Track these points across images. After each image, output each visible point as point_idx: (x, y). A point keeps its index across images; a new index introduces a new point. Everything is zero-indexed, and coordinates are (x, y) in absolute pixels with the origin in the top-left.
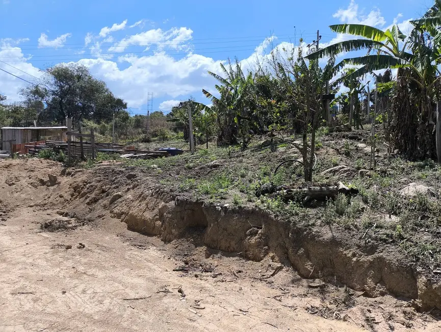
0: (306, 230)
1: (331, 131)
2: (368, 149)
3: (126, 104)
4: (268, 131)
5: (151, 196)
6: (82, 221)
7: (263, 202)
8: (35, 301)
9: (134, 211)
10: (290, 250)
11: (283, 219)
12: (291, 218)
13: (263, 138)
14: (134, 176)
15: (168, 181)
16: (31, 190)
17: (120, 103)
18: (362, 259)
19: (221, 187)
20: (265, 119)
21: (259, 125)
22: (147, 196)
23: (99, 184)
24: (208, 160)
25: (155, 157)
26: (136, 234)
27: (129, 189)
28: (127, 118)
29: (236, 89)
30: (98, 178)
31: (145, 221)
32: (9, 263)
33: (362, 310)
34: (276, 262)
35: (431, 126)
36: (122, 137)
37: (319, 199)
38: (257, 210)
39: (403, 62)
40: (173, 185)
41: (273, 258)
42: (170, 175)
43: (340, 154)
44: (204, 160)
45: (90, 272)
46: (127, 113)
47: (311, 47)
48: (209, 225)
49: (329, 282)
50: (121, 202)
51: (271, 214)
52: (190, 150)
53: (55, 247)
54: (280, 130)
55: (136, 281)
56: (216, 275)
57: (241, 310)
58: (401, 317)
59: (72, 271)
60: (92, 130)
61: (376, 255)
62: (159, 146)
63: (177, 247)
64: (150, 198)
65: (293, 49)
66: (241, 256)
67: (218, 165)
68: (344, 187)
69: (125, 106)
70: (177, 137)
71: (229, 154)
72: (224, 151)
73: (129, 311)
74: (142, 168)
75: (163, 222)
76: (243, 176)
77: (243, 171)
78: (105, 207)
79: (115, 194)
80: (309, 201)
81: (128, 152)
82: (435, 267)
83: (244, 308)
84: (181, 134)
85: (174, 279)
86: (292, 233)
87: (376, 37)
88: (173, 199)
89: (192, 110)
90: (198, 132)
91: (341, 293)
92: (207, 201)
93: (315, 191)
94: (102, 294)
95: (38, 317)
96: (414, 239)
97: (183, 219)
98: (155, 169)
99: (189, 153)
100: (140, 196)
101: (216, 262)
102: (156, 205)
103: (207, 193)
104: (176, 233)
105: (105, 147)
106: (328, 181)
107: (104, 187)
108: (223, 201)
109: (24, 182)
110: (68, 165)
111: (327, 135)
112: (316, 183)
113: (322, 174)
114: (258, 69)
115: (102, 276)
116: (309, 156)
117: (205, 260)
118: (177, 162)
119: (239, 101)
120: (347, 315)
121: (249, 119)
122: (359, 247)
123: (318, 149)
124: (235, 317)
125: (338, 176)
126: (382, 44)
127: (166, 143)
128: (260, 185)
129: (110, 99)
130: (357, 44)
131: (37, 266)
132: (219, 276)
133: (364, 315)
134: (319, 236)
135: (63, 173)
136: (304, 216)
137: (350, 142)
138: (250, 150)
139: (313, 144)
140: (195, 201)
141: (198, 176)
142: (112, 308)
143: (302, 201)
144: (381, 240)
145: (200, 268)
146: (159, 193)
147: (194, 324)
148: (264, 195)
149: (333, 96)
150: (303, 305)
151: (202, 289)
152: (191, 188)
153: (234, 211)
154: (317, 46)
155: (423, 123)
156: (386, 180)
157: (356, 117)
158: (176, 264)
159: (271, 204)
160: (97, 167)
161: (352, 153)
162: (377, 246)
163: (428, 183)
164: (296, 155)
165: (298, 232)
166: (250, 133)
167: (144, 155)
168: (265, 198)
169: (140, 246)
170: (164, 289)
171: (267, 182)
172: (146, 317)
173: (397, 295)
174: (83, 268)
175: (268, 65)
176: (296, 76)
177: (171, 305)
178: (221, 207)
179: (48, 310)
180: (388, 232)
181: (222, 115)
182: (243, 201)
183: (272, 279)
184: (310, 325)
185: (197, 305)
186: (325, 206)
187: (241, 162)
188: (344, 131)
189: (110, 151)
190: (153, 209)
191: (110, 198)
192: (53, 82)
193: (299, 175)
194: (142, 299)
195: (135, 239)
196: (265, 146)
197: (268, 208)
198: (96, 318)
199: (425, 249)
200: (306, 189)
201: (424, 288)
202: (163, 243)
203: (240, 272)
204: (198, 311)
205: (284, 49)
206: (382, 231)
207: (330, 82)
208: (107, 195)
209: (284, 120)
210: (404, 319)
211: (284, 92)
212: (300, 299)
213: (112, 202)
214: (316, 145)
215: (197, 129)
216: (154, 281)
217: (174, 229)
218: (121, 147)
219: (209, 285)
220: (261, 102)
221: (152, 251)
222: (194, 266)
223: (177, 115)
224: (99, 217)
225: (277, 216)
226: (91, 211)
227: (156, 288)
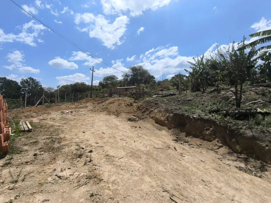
0: (236, 131)
1: (253, 83)
4: (216, 85)
6: (140, 119)
7: (212, 116)
8: (126, 143)
9: (157, 116)
10: (227, 139)
11: (224, 125)
12: (228, 124)
13: (213, 88)
14: (157, 104)
15: (170, 106)
16: (125, 107)
17: (153, 77)
19: (193, 109)
20: (214, 79)
21: (211, 82)
23: (145, 106)
24: (187, 98)
25: (165, 96)
26: (158, 125)
27: (155, 108)
30: (145, 104)
31: (161, 121)
32: (119, 130)
34: (219, 143)
36: (153, 89)
37: (245, 116)
38: (210, 119)
40: (172, 107)
41: (218, 141)
42: (171, 104)
43: (258, 94)
44: (185, 98)
45: (143, 136)
46: (155, 81)
47: (240, 45)
49: (250, 157)
50: (153, 113)
51: (217, 122)
52: (179, 94)
53: (132, 127)
54: (223, 84)
55: (158, 142)
57: (201, 161)
59: (137, 135)
60: (143, 87)
62: (167, 92)
63: (174, 132)
64: (163, 112)
65: (229, 47)
66: (201, 138)
67: (191, 100)
68: (261, 111)
69: (154, 78)
70: (174, 89)
71: (196, 95)
72: (194, 94)
73: (156, 152)
74: (160, 101)
75: (168, 122)
76: (203, 104)
77: (203, 102)
78: (147, 114)
79: (151, 110)
80: (239, 117)
81: (155, 95)
83: (203, 160)
84: (175, 87)
85: (173, 144)
86: (229, 131)
88: (172, 113)
89: (180, 77)
90: (183, 86)
91: (258, 164)
92: (186, 114)
93: (242, 112)
94: (146, 145)
95: (127, 148)
97: (176, 121)
98: (165, 101)
100: (160, 111)
101: (190, 139)
102: (166, 115)
103: (186, 111)
104: (173, 126)
105: (147, 93)
106: (250, 108)
107: (147, 107)
108: (193, 115)
109: (123, 105)
110: (136, 99)
111: (250, 85)
112: (243, 109)
113: (247, 104)
115: (147, 138)
116: (239, 95)
117: (186, 138)
118: (174, 98)
119: (201, 72)
120: (262, 175)
121: (206, 80)
123: (244, 92)
124: (198, 163)
125: (257, 106)
127: (169, 91)
128: (211, 108)
129: (149, 76)
131: (127, 132)
132: (191, 145)
134: (244, 134)
135: (134, 102)
136: (236, 124)
137: (264, 88)
138: (206, 93)
139: (241, 90)
140: (181, 114)
141: (182, 104)
142: (150, 150)
143: (235, 117)
145: (183, 141)
146: (167, 110)
147: (180, 162)
148: (213, 113)
149: (254, 66)
150: (234, 165)
151: (183, 149)
152: (179, 109)
153: (198, 119)
154: (244, 43)
158: (173, 138)
159: (217, 117)
160: (145, 100)
164: (231, 95)
165: (232, 131)
166: (207, 86)
167: (161, 96)
168: (214, 115)
169: (160, 130)
170: (168, 147)
171: (215, 107)
172: (162, 155)
174: (140, 135)
176: (231, 58)
177: (171, 153)
178: (193, 117)
179: (130, 147)
181: (193, 79)
182: (203, 115)
183: (217, 150)
184: (238, 175)
185: (181, 155)
186: (248, 120)
187: (202, 98)
188: (261, 83)
189: (149, 95)
190: (164, 116)
192: (131, 72)
193: (233, 105)
194: (160, 149)
195: (158, 127)
196: (214, 91)
197: (216, 119)
198: (145, 152)
200: (237, 111)
202: (168, 129)
203: (201, 145)
204: (182, 157)
207: (252, 59)
208: (148, 110)
209: (224, 79)
211: (225, 67)
212: (233, 162)
213: (150, 113)
214: (243, 90)
216: (165, 143)
217: (172, 124)
218: (153, 93)
219: (187, 148)
220: (212, 72)
221: (164, 132)
222: (180, 140)
223: (174, 80)
224: (146, 118)
225: (220, 123)
226: (143, 115)
227: (165, 145)
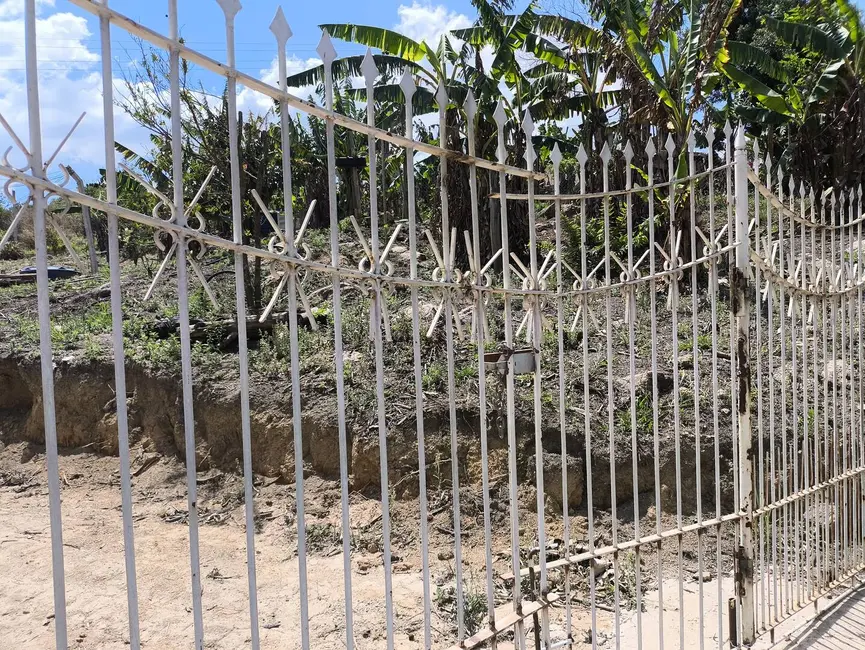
0: (203, 388)
11: (166, 375)
18: (281, 425)
34: (149, 451)
38: (127, 362)
41: (145, 446)
48: (35, 401)
56: (27, 487)
61: (302, 414)
80: (235, 340)
86: (180, 397)
117: (20, 467)
122: (280, 404)
132: (31, 489)
134: (219, 396)
144: (316, 390)
153: (80, 368)
162: (307, 401)
178: (57, 364)
180: (329, 377)
203: (77, 477)
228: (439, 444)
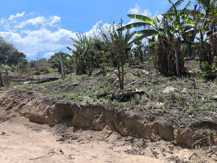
0: (122, 113)
1: (130, 65)
2: (147, 73)
3: (25, 55)
4: (101, 66)
5: (42, 103)
6: (3, 120)
7: (101, 101)
9: (33, 112)
10: (116, 123)
11: (111, 109)
12: (115, 108)
13: (99, 70)
14: (32, 93)
15: (50, 94)
17: (22, 55)
18: (149, 124)
19: (79, 95)
20: (99, 60)
21: (97, 63)
22: (39, 103)
23: (12, 99)
24: (72, 82)
25: (43, 82)
26: (34, 124)
28: (26, 62)
29: (84, 46)
30: (11, 96)
31: (39, 117)
33: (151, 149)
34: (109, 130)
35: (173, 61)
36: (24, 72)
37: (127, 97)
38: (98, 105)
39: (160, 32)
40: (53, 96)
41: (107, 129)
42: (52, 91)
43: (135, 76)
44: (70, 82)
45: (9, 147)
46: (26, 60)
48: (74, 115)
49: (135, 137)
50: (25, 107)
51: (105, 107)
52: (62, 78)
54: (107, 65)
55: (37, 148)
56: (80, 140)
57: (93, 157)
58: (168, 149)
60: (6, 70)
61: (155, 122)
62: (45, 76)
63: (58, 128)
64: (41, 104)
65: (110, 27)
66: (92, 129)
67: (77, 84)
68: (138, 91)
69: (25, 56)
70: (55, 72)
71: (83, 79)
72: (80, 77)
74: (36, 89)
75: (49, 116)
76: (90, 89)
77: (90, 86)
78: (16, 111)
79: (22, 103)
80: (123, 99)
81: (28, 80)
82: (181, 124)
83: (95, 155)
84: (57, 69)
85: (58, 146)
86: (116, 115)
87: (148, 21)
88: (54, 103)
89: (62, 57)
90: (66, 68)
92: (73, 103)
93: (125, 94)
94: (17, 159)
96: (171, 113)
97: (60, 113)
98: (43, 89)
99: (62, 79)
100: (35, 103)
101: (79, 134)
102: (45, 108)
103: (72, 99)
104: (57, 121)
105: (15, 79)
106: (131, 88)
107: (15, 100)
108: (81, 102)
111: (129, 67)
112: (126, 90)
113: (128, 85)
114: (94, 37)
115: (16, 148)
116: (121, 77)
117: (73, 134)
118: (55, 84)
119: (86, 52)
120: (144, 152)
121: (91, 61)
122: (147, 118)
123: (125, 74)
124: (91, 161)
125: (135, 86)
126: (150, 24)
127: (48, 74)
128: (99, 93)
129: (17, 53)
130: (139, 24)
133: (152, 151)
134: (128, 115)
136: (121, 106)
137: (139, 70)
138: (93, 76)
139: (123, 71)
140: (66, 103)
141: (67, 90)
143: (120, 99)
144: (156, 114)
145: (71, 138)
146: (46, 101)
148: (101, 98)
149: (130, 49)
150: (123, 150)
151: (72, 149)
152: (64, 97)
153: (87, 107)
154: (121, 26)
155: (170, 60)
156: (156, 86)
157: (141, 58)
158: (58, 138)
159: (105, 102)
160: (10, 90)
161: (141, 75)
162: (155, 117)
163: (175, 87)
164: (115, 77)
165: (119, 114)
166: (93, 68)
167: (36, 81)
168: (102, 99)
169: (38, 130)
170: (52, 151)
171: (102, 91)
173: (165, 140)
174: (5, 146)
175: (99, 34)
176: (113, 39)
177: (56, 159)
178: (80, 105)
180: (159, 110)
181: (78, 59)
182: (91, 101)
183: (108, 139)
184: (127, 160)
185: (70, 157)
186: (130, 100)
187: (89, 82)
188: (136, 65)
189: (17, 81)
190: (43, 110)
191: (19, 105)
193: (118, 87)
194: (40, 158)
195: (34, 126)
196: (100, 74)
197: (104, 104)
199: (176, 117)
200: (121, 93)
201: (177, 135)
202: (50, 127)
203: (91, 137)
204: (71, 160)
205: (106, 27)
206: (157, 110)
207: (128, 42)
208: (17, 104)
209: (108, 61)
210: (170, 150)
211: (108, 47)
212: (122, 147)
213: (20, 108)
214: (124, 72)
215: (65, 67)
216: (46, 147)
217: (55, 119)
218: (24, 78)
219: (76, 146)
220: (97, 52)
221: (44, 132)
222: (67, 138)
223: (54, 60)
224: (13, 116)
225: (108, 107)
226: (8, 113)
227: (47, 151)
228: (203, 132)
